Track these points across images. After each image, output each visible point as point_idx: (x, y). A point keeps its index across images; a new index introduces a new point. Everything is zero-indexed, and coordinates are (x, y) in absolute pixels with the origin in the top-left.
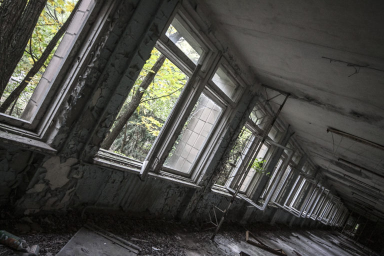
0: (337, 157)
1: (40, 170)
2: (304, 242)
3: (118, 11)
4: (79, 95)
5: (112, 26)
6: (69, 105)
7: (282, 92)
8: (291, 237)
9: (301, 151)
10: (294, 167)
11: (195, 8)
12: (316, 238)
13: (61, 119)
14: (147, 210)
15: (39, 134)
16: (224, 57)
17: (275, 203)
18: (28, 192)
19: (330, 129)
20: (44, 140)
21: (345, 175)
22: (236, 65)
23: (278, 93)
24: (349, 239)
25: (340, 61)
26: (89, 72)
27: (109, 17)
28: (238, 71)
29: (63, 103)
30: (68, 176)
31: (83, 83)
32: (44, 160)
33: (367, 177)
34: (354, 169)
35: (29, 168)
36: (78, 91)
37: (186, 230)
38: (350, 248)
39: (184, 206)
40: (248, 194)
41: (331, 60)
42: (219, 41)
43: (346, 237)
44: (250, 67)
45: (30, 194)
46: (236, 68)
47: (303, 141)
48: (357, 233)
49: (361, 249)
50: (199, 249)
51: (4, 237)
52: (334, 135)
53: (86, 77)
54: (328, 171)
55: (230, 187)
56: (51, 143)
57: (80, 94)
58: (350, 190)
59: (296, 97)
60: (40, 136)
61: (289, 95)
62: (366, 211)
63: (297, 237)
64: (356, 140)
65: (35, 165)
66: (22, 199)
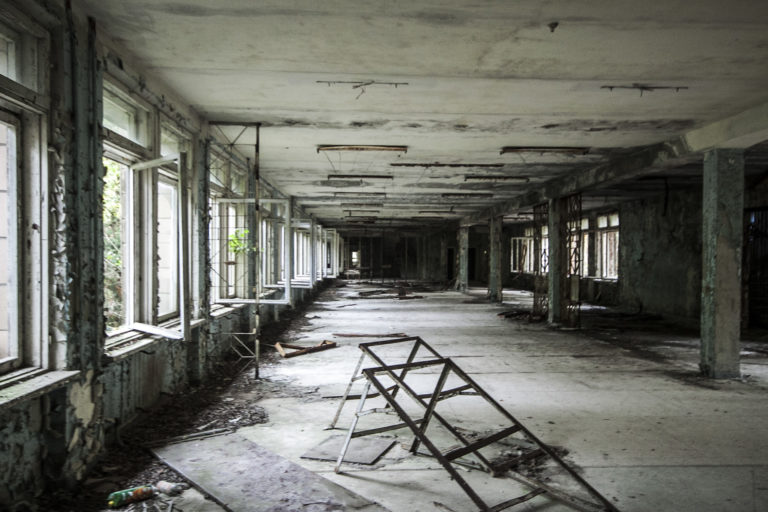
0: (327, 175)
1: (68, 410)
2: (327, 318)
3: (58, 130)
4: (68, 279)
5: (60, 157)
6: (61, 300)
7: (247, 124)
8: (311, 321)
9: (269, 187)
10: (269, 217)
11: (121, 66)
12: (331, 304)
13: (61, 327)
14: (162, 393)
15: (37, 363)
16: (163, 112)
17: (269, 286)
18: (70, 449)
19: (321, 147)
20: (52, 368)
21: (336, 193)
22: (178, 115)
23: (242, 128)
24: (362, 281)
25: (340, 82)
26: (65, 239)
27: (50, 145)
28: (182, 122)
29: (51, 302)
30: (93, 400)
31: (64, 259)
32: (67, 394)
33: (368, 184)
34: (348, 182)
35: (48, 419)
36: (64, 273)
37: (219, 388)
38: (372, 293)
39: (194, 359)
40: (239, 294)
41: (329, 83)
42: (153, 94)
43: (355, 281)
44: (191, 106)
45: (73, 450)
46: (178, 119)
47: (269, 172)
48: (362, 265)
49: (380, 285)
50: (261, 394)
51: (128, 495)
52: (328, 152)
53: (64, 248)
54: (307, 198)
55: (221, 297)
56: (65, 365)
57: (69, 275)
58: (341, 210)
59: (269, 125)
60: (41, 367)
61: (258, 125)
62: (365, 227)
63: (316, 317)
64: (357, 149)
65: (58, 409)
66: (67, 463)
